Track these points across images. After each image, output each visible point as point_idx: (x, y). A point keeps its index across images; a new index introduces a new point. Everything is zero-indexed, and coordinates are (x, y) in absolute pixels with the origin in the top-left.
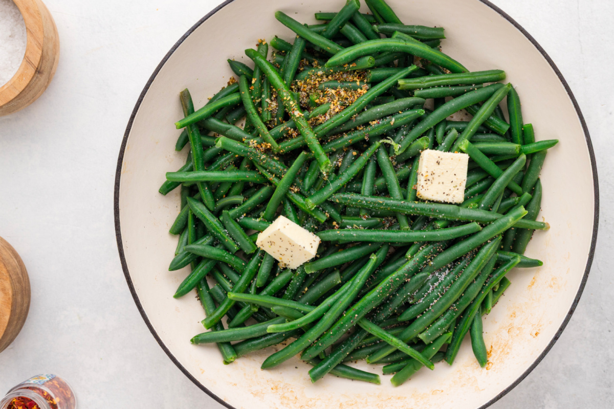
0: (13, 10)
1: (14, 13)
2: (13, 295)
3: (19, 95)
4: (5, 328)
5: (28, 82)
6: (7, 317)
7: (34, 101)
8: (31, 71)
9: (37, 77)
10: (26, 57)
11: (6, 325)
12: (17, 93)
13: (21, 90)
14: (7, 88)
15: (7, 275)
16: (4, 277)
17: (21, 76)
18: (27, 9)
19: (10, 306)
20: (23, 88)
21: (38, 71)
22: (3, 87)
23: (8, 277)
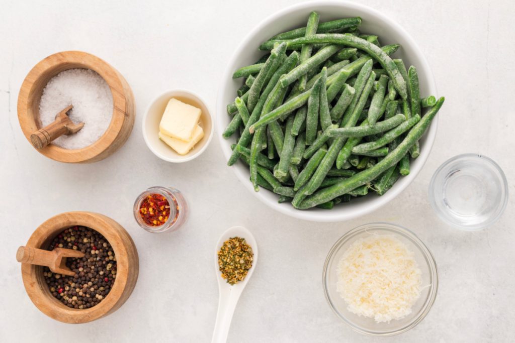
0: (95, 79)
1: (96, 81)
2: (129, 267)
3: (118, 135)
4: (122, 292)
5: (121, 124)
6: (124, 284)
7: (127, 139)
8: (122, 116)
9: (127, 119)
10: (115, 107)
11: (123, 289)
12: (116, 134)
13: (118, 131)
14: (108, 133)
15: (125, 252)
16: (123, 253)
17: (115, 122)
18: (106, 73)
19: (127, 275)
20: (119, 129)
21: (126, 115)
22: (105, 133)
23: (126, 253)
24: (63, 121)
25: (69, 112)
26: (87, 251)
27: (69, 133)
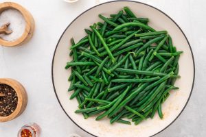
9: (29, 35)
17: (24, 35)
24: (5, 28)
25: (8, 26)
26: (7, 93)
27: (6, 34)
